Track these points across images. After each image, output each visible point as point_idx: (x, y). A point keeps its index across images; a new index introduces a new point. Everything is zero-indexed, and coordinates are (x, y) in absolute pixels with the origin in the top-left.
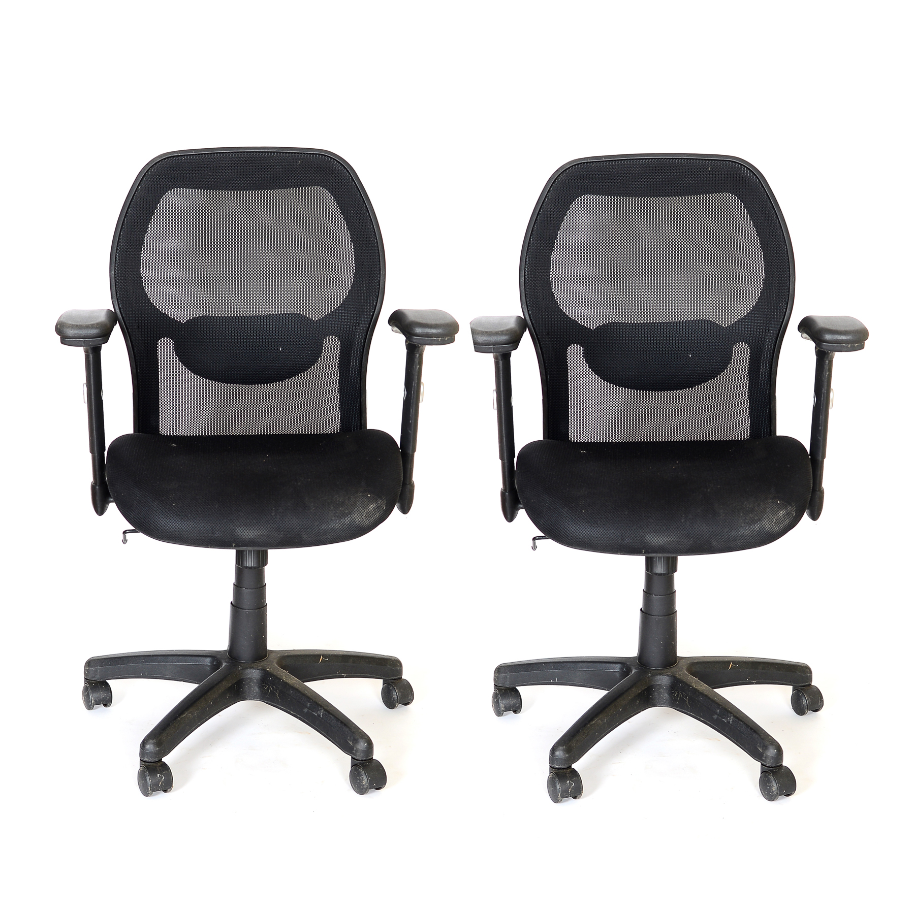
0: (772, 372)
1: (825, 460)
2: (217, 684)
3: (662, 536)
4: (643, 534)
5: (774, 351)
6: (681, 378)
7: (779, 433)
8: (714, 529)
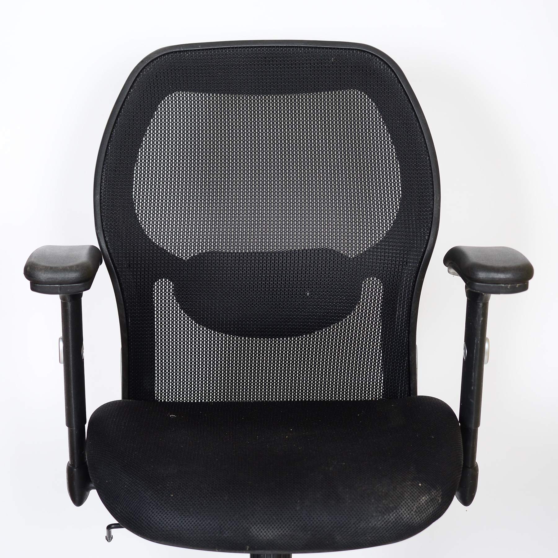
0: (412, 315)
1: (479, 429)
3: (271, 528)
4: (247, 526)
5: (413, 289)
6: (296, 322)
7: (421, 392)
8: (338, 519)
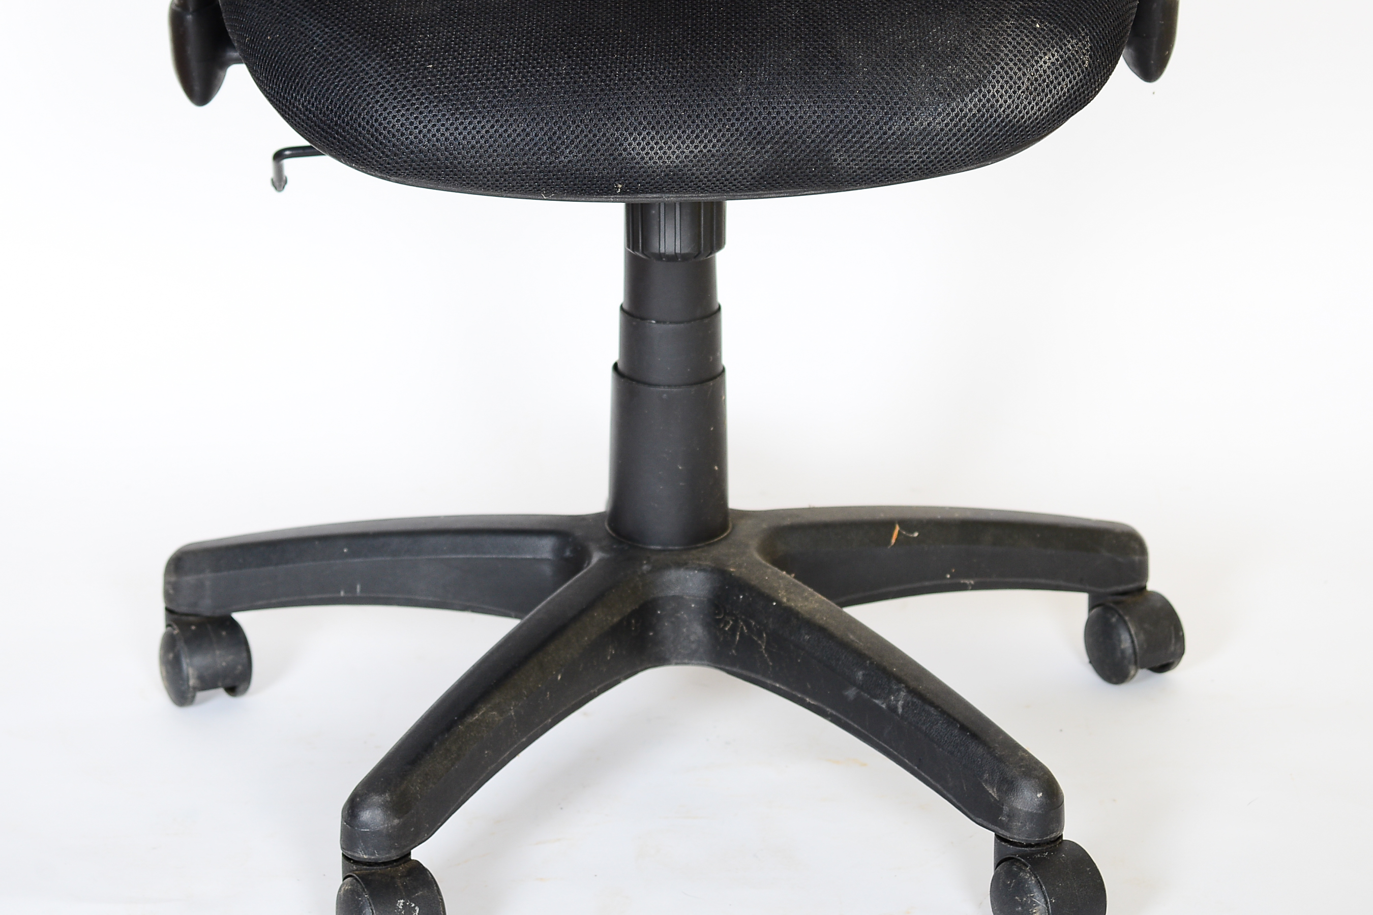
2: (576, 618)
3: (675, 137)
4: (618, 134)
8: (838, 113)
